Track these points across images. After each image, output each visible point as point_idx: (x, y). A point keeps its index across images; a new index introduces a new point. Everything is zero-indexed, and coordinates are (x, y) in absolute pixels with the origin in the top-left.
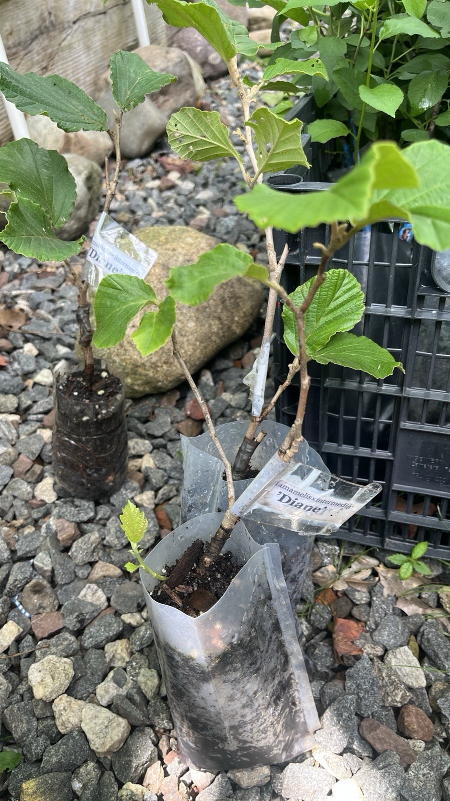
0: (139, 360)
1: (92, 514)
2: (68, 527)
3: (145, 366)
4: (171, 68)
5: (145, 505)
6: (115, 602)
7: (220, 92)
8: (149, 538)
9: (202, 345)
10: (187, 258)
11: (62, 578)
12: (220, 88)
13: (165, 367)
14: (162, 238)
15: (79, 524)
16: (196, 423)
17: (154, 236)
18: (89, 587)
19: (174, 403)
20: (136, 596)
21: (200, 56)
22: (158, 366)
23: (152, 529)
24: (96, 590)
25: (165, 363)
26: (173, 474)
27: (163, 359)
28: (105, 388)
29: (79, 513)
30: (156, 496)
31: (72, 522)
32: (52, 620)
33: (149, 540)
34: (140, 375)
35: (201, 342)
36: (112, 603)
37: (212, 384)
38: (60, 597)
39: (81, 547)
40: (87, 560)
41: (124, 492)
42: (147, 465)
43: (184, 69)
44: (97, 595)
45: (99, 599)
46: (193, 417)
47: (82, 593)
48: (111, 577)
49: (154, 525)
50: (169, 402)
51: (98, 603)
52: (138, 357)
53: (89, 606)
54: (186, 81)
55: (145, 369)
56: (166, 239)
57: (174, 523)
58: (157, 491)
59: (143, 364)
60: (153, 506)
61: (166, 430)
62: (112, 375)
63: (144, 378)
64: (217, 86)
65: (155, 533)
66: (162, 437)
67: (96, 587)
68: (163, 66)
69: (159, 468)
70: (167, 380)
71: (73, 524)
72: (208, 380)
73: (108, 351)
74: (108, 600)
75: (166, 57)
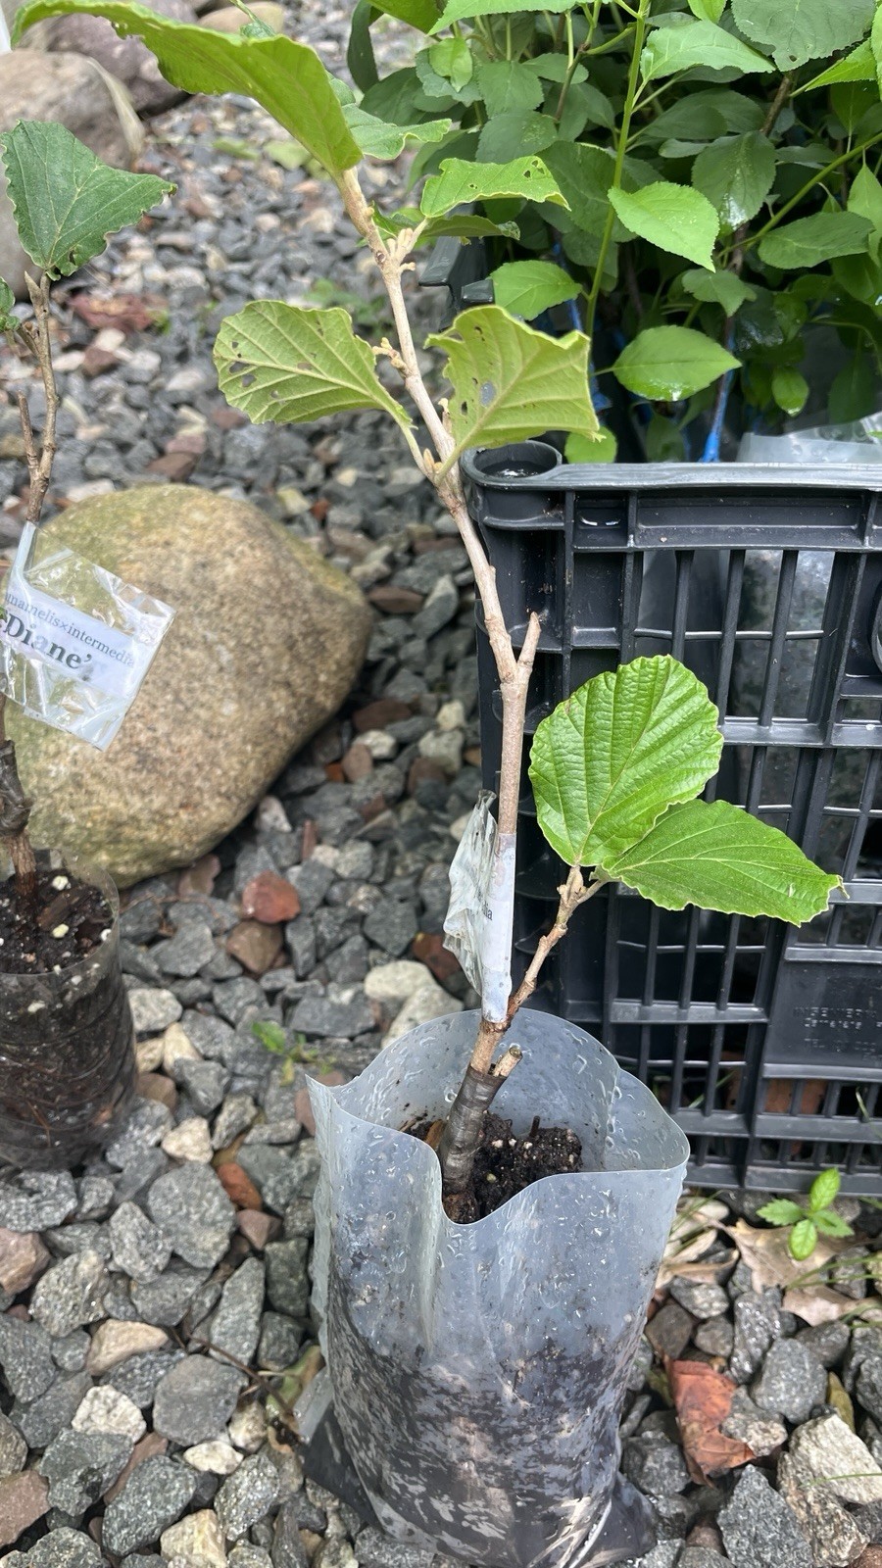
0: (124, 810)
1: (71, 1205)
2: (18, 1246)
3: (139, 821)
4: (69, 99)
5: (191, 1157)
6: (165, 1422)
7: (175, 139)
8: (217, 1239)
9: (259, 749)
10: (199, 558)
11: (27, 1387)
12: (172, 130)
13: (184, 816)
14: (137, 520)
15: (44, 1237)
16: (270, 931)
17: (116, 516)
18: (96, 1395)
19: (209, 886)
20: (209, 1394)
21: (123, 65)
22: (168, 817)
23: (219, 1217)
24: (115, 1401)
25: (183, 806)
26: (240, 1067)
27: (178, 799)
28: (67, 917)
29: (40, 1209)
30: (212, 1127)
31: (27, 1232)
32: (20, 1497)
33: (216, 1246)
34: (129, 841)
35: (256, 744)
36: (157, 1424)
37: (286, 827)
38: (28, 1432)
39: (56, 1293)
40: (77, 1322)
41: (136, 1133)
42: (178, 1056)
43: (97, 99)
44: (118, 1411)
45: (124, 1420)
46: (261, 918)
47: (81, 1413)
48: (141, 1354)
49: (223, 1207)
50: (198, 884)
51: (123, 1430)
52: (121, 805)
53: (105, 1447)
54: (106, 125)
55: (139, 828)
56: (146, 520)
57: (265, 1190)
58: (212, 1116)
59: (134, 818)
60: (209, 1156)
61: (205, 958)
62: (80, 881)
63: (139, 847)
64: (166, 126)
65: (228, 1226)
66: (197, 976)
67: (112, 1393)
68: (51, 94)
69: (206, 1058)
70: (190, 842)
71: (30, 1237)
72: (276, 819)
73: (49, 801)
74: (147, 1413)
75: (54, 76)
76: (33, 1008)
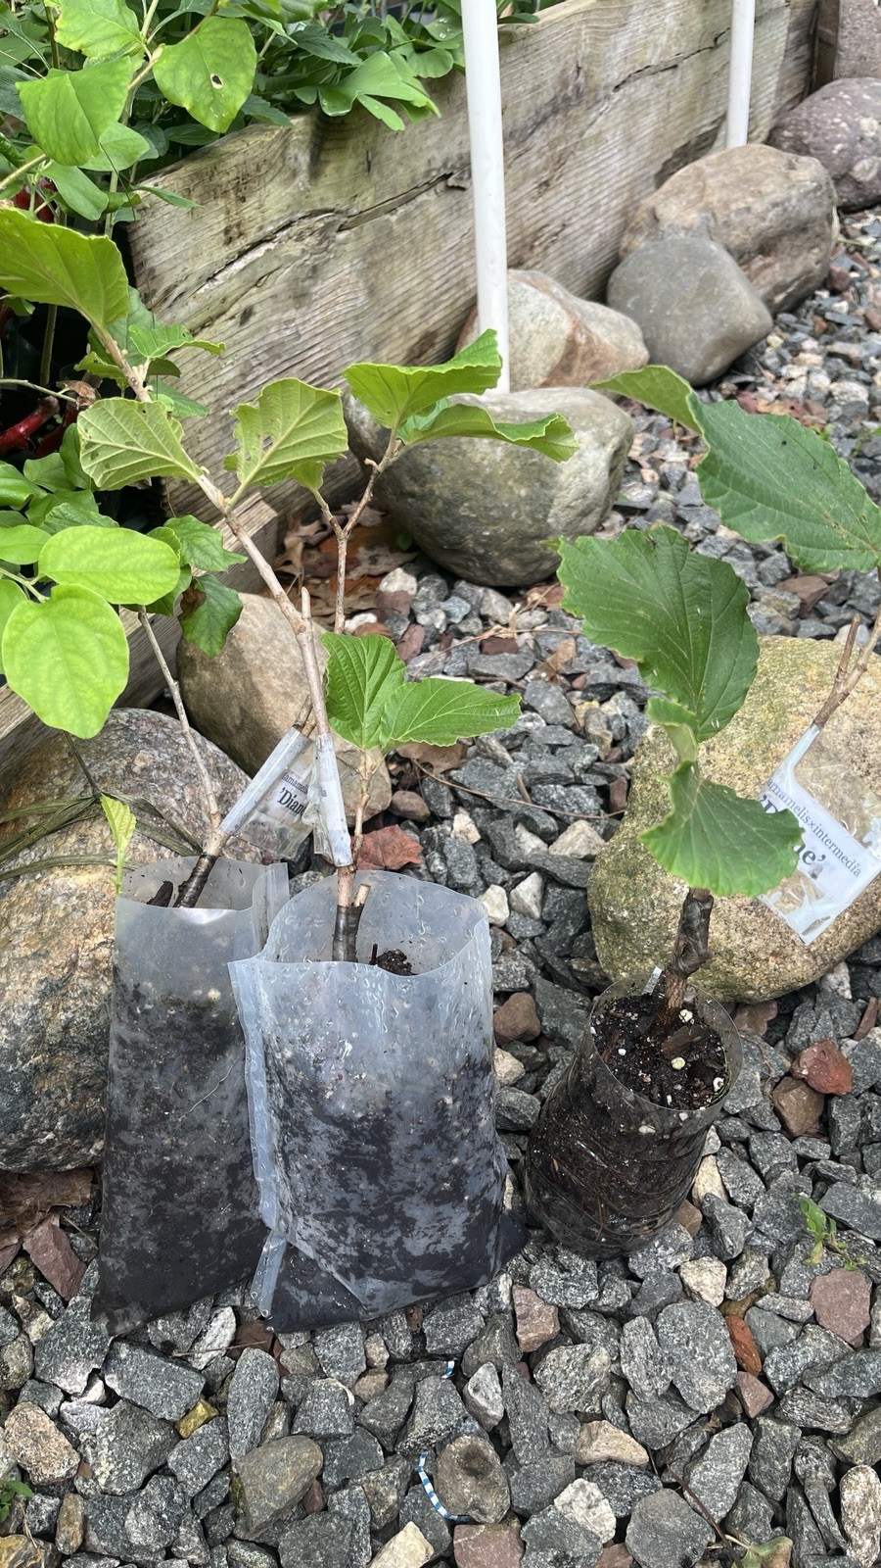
0: (724, 943)
1: (593, 1295)
2: (540, 1312)
3: (732, 955)
4: (794, 202)
5: (705, 1296)
6: (637, 1542)
7: (866, 241)
8: (715, 1389)
9: (854, 918)
10: (860, 724)
11: (527, 1451)
12: (864, 232)
13: (772, 964)
14: (812, 673)
15: (562, 1313)
16: (815, 1098)
17: (795, 664)
18: (583, 1486)
19: (764, 1028)
20: (679, 1535)
21: (837, 162)
22: (758, 960)
23: (722, 1369)
24: (598, 1500)
25: (774, 954)
26: (766, 1226)
27: (773, 946)
28: (685, 1051)
29: (566, 1287)
30: (730, 1276)
31: (552, 1304)
32: (498, 1548)
33: (713, 1395)
34: (716, 970)
35: (854, 913)
36: (630, 1540)
37: (848, 995)
38: (515, 1489)
39: (564, 1371)
40: (575, 1407)
41: (660, 1251)
42: (709, 1190)
43: (819, 205)
44: (598, 1511)
45: (600, 1522)
46: (812, 1084)
47: (565, 1496)
48: (624, 1464)
49: (727, 1360)
50: (753, 1024)
51: (597, 1530)
52: (723, 936)
53: (582, 1541)
54: (818, 229)
55: (728, 962)
56: (820, 675)
57: (768, 1360)
58: (732, 1264)
59: (730, 953)
60: (720, 1301)
61: (751, 1102)
62: (703, 1021)
63: (722, 978)
64: (858, 226)
65: (728, 1382)
66: (737, 1116)
67: (598, 1493)
68: (778, 196)
69: (732, 1202)
70: (768, 987)
71: (552, 1309)
72: (841, 983)
74: (622, 1524)
75: (787, 177)
76: (644, 1129)
